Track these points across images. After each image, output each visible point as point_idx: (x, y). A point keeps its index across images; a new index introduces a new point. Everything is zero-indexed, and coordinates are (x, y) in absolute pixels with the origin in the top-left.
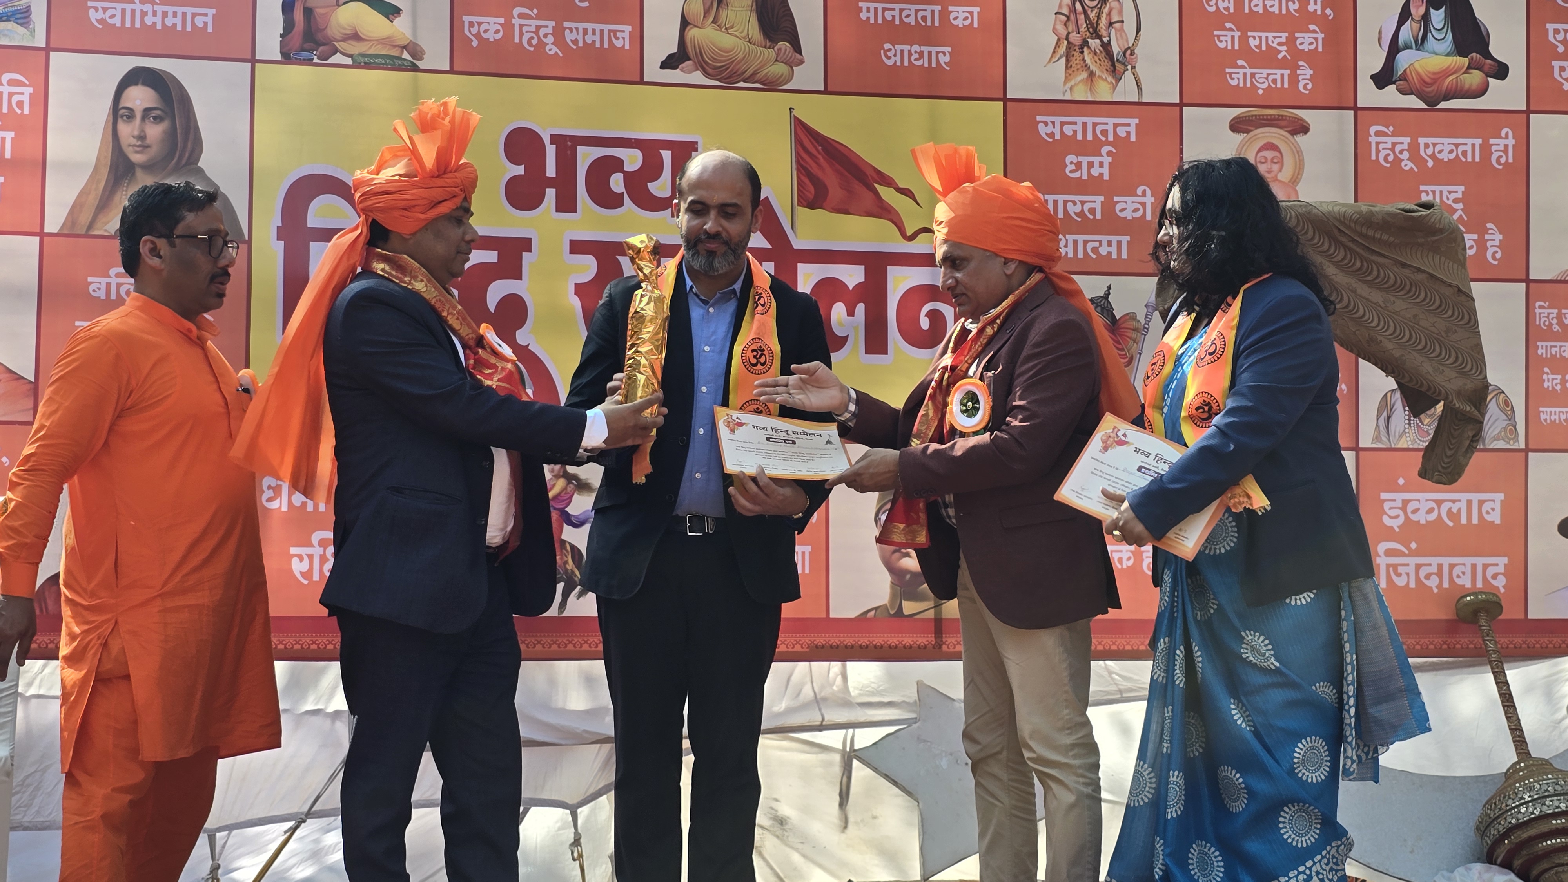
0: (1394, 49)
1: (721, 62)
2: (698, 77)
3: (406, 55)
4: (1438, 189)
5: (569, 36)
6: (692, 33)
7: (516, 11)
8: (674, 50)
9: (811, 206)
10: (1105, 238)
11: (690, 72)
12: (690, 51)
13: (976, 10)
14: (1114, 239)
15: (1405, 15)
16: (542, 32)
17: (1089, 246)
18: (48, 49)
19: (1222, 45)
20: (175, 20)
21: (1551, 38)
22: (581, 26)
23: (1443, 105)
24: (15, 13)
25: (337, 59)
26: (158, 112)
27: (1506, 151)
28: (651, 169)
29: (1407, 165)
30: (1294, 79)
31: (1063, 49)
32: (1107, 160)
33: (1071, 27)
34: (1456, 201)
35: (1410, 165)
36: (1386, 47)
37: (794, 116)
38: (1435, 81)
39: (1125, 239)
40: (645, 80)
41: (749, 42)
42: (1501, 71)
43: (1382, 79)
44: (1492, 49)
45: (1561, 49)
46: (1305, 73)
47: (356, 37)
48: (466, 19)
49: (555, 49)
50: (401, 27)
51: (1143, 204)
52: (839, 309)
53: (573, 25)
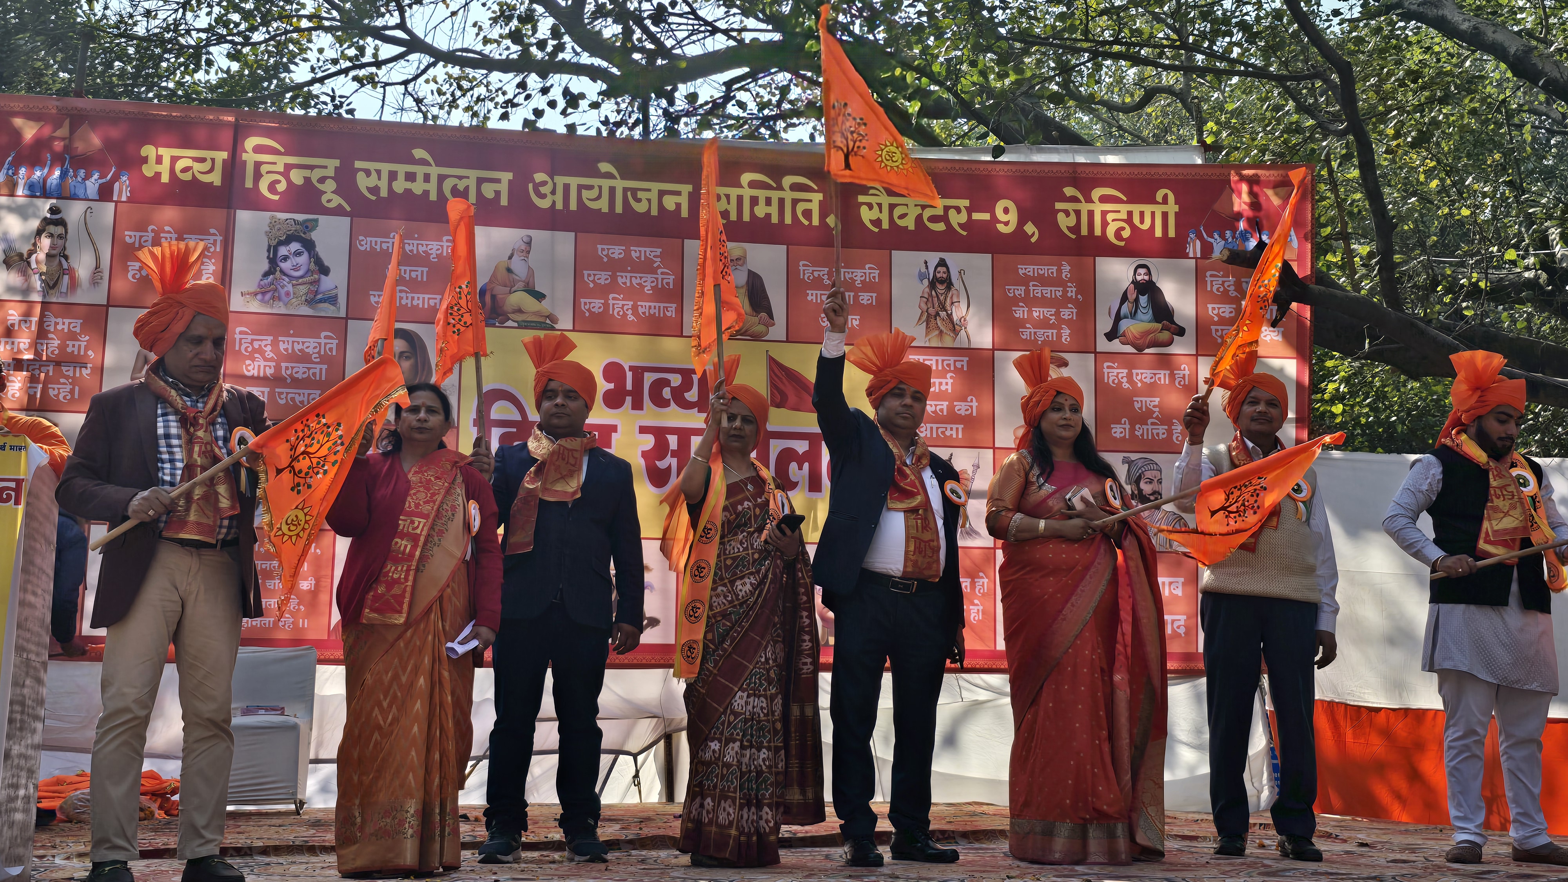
0: (1118, 318)
3: (548, 321)
4: (1144, 399)
5: (641, 310)
7: (611, 296)
9: (778, 406)
10: (949, 426)
13: (874, 295)
14: (954, 426)
15: (1124, 298)
16: (625, 308)
17: (940, 430)
18: (347, 318)
19: (1017, 316)
20: (419, 302)
21: (1210, 312)
22: (648, 304)
23: (1147, 351)
24: (329, 298)
25: (510, 323)
26: (408, 354)
27: (1184, 377)
28: (687, 385)
29: (1126, 386)
30: (1059, 336)
31: (924, 317)
32: (950, 381)
33: (930, 305)
34: (1155, 406)
35: (1128, 385)
36: (1113, 317)
37: (769, 355)
38: (1142, 337)
39: (961, 427)
40: (684, 334)
41: (744, 314)
42: (1181, 332)
43: (1111, 336)
44: (1176, 319)
45: (1216, 319)
46: (1066, 332)
47: (520, 311)
48: (583, 301)
49: (633, 318)
50: (545, 306)
51: (971, 407)
52: (793, 466)
53: (643, 304)
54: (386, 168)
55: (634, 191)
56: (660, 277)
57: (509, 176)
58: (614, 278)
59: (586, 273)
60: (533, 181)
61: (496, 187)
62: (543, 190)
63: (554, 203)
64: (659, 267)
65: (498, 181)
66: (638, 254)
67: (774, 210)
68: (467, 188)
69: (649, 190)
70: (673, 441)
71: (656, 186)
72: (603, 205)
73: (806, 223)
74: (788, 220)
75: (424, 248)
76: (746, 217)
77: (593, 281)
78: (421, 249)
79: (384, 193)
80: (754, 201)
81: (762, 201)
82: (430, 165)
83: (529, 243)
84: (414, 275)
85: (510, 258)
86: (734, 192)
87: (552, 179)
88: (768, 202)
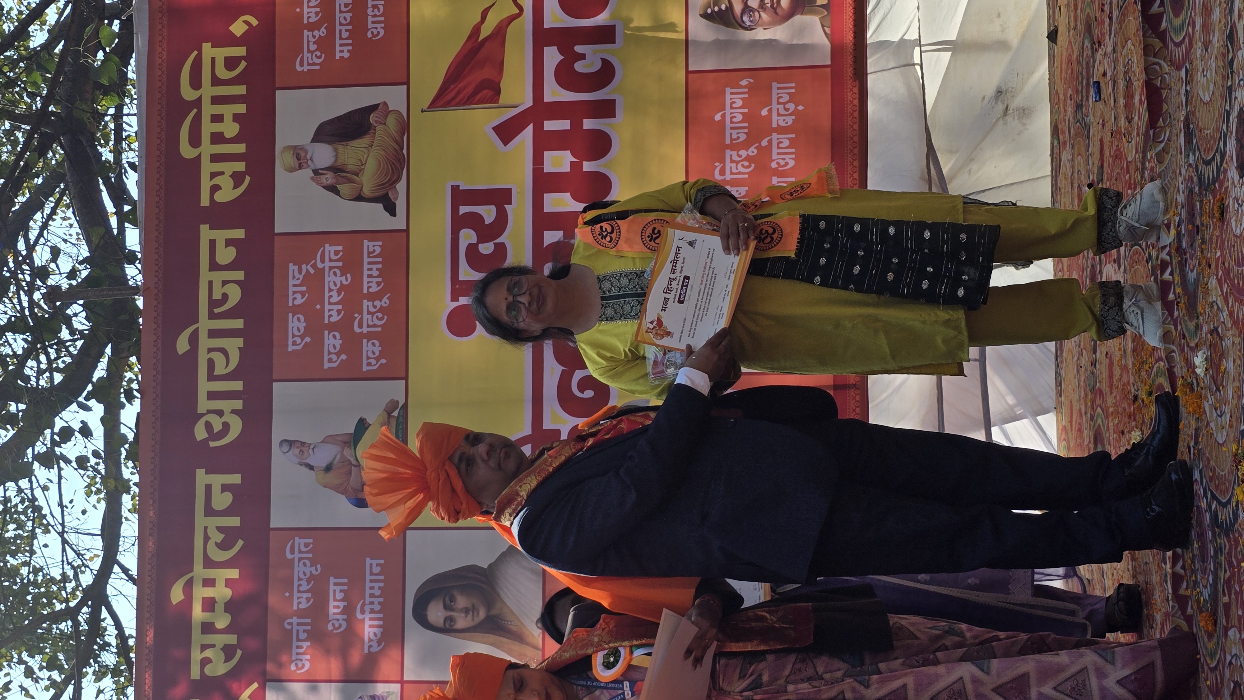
1: (388, 168)
2: (401, 186)
5: (374, 289)
6: (367, 191)
7: (357, 330)
8: (380, 206)
9: (498, 92)
11: (397, 193)
12: (381, 193)
16: (372, 310)
18: (402, 683)
20: (376, 588)
22: (366, 279)
26: (447, 599)
28: (474, 221)
37: (428, 108)
40: (405, 228)
41: (372, 146)
48: (365, 368)
49: (385, 299)
50: (374, 418)
52: (579, 67)
53: (365, 286)
54: (197, 637)
55: (213, 304)
56: (327, 264)
57: (200, 473)
58: (332, 327)
59: (327, 365)
60: (205, 441)
61: (216, 490)
62: (217, 427)
63: (233, 412)
64: (314, 266)
65: (208, 488)
66: (298, 296)
67: (228, 110)
68: (220, 529)
69: (211, 283)
70: (551, 237)
71: (205, 275)
72: (234, 345)
73: (243, 64)
74: (241, 90)
75: (304, 583)
76: (241, 148)
77: (338, 354)
78: (304, 587)
79: (232, 639)
80: (217, 138)
81: (217, 127)
82: (191, 579)
83: (291, 443)
84: (340, 596)
85: (311, 468)
86: (207, 167)
87: (203, 415)
88: (217, 118)
